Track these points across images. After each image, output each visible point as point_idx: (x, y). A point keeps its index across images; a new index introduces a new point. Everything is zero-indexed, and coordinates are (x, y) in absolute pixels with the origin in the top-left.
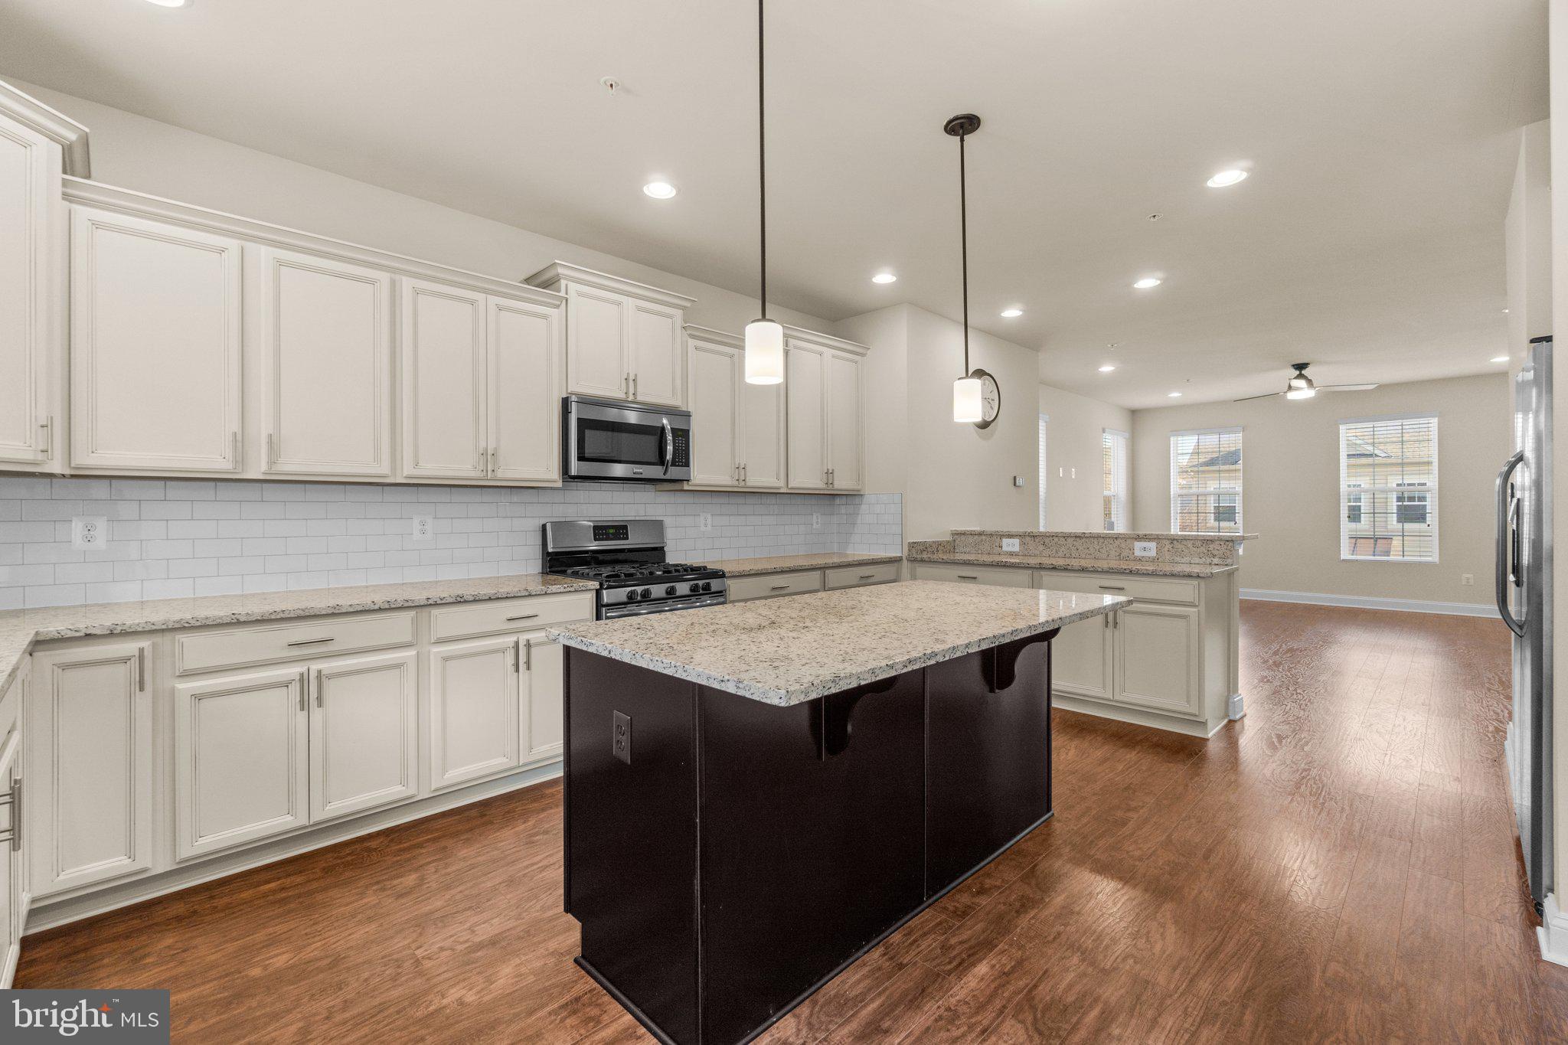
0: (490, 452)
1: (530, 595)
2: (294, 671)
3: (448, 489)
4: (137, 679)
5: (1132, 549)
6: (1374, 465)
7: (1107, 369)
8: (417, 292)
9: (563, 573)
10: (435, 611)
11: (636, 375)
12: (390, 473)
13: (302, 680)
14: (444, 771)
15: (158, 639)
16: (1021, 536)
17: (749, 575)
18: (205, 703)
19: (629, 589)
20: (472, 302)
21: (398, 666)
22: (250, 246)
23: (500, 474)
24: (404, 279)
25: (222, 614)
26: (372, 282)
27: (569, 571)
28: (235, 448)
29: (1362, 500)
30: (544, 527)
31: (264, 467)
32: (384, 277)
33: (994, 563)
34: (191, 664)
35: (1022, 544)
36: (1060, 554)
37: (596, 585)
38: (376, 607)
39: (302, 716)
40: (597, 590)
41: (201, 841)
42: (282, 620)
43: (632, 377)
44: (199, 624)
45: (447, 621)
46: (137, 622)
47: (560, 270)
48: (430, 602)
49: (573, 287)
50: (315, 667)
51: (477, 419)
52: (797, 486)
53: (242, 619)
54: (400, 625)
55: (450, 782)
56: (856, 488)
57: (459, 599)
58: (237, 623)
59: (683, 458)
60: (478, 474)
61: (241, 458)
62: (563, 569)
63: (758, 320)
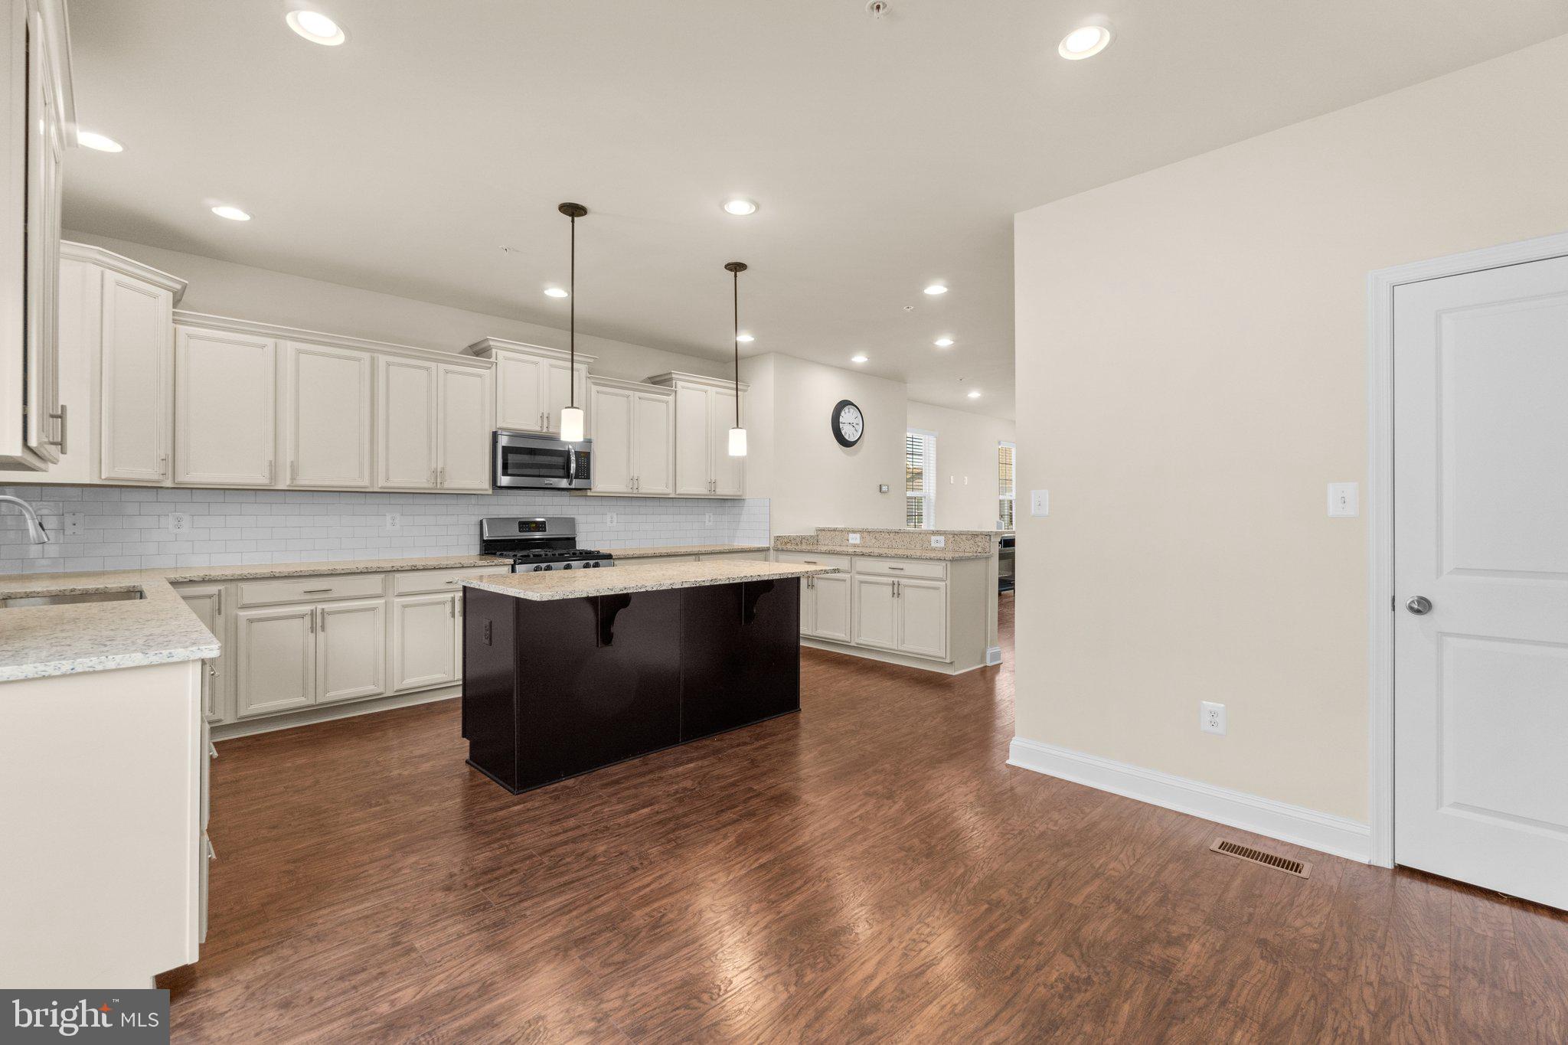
0: (439, 470)
1: (463, 567)
2: (306, 609)
3: (412, 495)
4: (217, 608)
5: (929, 542)
7: (974, 395)
8: (388, 364)
9: (495, 554)
10: (397, 575)
11: (549, 414)
12: (369, 485)
13: (312, 614)
14: (403, 680)
15: (229, 585)
16: (861, 532)
17: (633, 558)
18: (255, 625)
19: (536, 565)
20: (427, 369)
21: (374, 609)
22: (281, 342)
23: (446, 485)
24: (380, 356)
25: (265, 571)
26: (359, 360)
27: (498, 553)
28: (271, 471)
30: (481, 522)
31: (288, 482)
32: (366, 356)
34: (247, 600)
35: (862, 538)
37: (511, 561)
38: (359, 571)
39: (312, 636)
40: (512, 565)
41: (252, 707)
42: (300, 577)
43: (545, 416)
44: (251, 577)
45: (405, 581)
46: (217, 574)
47: (491, 343)
48: (394, 569)
49: (501, 354)
50: (320, 606)
51: (430, 448)
52: (682, 492)
53: (277, 575)
54: (374, 583)
55: (408, 687)
56: (739, 493)
57: (413, 568)
58: (273, 577)
59: (584, 472)
60: (431, 485)
61: (274, 476)
62: (494, 552)
63: (569, 407)
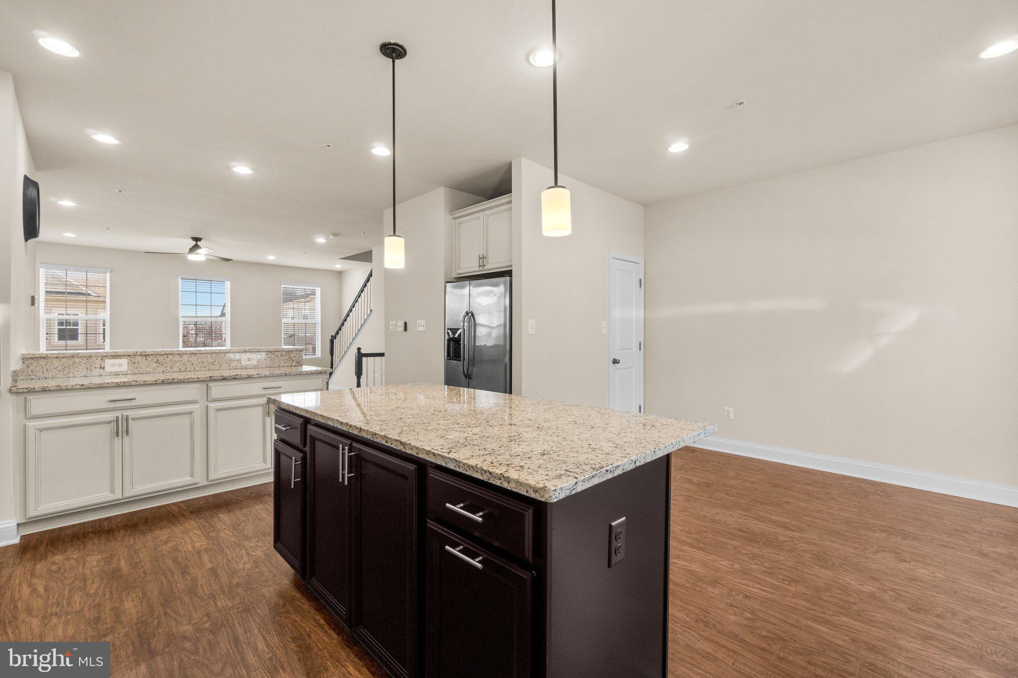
6: (87, 301)
16: (130, 356)
29: (79, 325)
33: (158, 382)
35: (132, 363)
36: (175, 369)
